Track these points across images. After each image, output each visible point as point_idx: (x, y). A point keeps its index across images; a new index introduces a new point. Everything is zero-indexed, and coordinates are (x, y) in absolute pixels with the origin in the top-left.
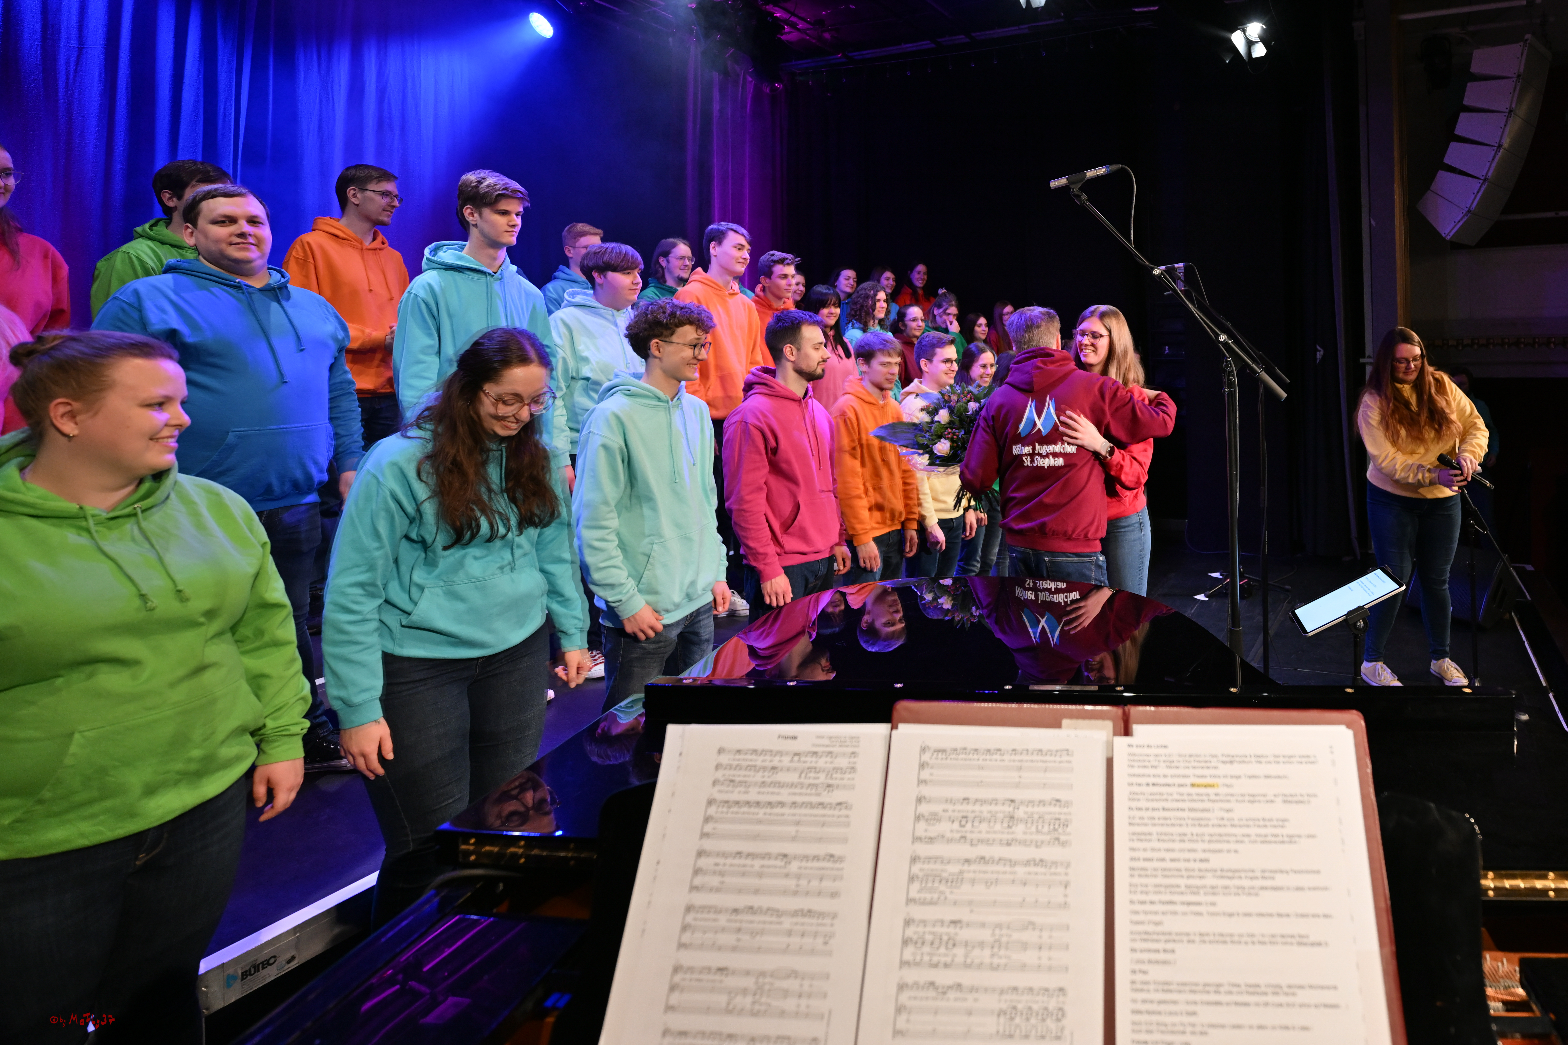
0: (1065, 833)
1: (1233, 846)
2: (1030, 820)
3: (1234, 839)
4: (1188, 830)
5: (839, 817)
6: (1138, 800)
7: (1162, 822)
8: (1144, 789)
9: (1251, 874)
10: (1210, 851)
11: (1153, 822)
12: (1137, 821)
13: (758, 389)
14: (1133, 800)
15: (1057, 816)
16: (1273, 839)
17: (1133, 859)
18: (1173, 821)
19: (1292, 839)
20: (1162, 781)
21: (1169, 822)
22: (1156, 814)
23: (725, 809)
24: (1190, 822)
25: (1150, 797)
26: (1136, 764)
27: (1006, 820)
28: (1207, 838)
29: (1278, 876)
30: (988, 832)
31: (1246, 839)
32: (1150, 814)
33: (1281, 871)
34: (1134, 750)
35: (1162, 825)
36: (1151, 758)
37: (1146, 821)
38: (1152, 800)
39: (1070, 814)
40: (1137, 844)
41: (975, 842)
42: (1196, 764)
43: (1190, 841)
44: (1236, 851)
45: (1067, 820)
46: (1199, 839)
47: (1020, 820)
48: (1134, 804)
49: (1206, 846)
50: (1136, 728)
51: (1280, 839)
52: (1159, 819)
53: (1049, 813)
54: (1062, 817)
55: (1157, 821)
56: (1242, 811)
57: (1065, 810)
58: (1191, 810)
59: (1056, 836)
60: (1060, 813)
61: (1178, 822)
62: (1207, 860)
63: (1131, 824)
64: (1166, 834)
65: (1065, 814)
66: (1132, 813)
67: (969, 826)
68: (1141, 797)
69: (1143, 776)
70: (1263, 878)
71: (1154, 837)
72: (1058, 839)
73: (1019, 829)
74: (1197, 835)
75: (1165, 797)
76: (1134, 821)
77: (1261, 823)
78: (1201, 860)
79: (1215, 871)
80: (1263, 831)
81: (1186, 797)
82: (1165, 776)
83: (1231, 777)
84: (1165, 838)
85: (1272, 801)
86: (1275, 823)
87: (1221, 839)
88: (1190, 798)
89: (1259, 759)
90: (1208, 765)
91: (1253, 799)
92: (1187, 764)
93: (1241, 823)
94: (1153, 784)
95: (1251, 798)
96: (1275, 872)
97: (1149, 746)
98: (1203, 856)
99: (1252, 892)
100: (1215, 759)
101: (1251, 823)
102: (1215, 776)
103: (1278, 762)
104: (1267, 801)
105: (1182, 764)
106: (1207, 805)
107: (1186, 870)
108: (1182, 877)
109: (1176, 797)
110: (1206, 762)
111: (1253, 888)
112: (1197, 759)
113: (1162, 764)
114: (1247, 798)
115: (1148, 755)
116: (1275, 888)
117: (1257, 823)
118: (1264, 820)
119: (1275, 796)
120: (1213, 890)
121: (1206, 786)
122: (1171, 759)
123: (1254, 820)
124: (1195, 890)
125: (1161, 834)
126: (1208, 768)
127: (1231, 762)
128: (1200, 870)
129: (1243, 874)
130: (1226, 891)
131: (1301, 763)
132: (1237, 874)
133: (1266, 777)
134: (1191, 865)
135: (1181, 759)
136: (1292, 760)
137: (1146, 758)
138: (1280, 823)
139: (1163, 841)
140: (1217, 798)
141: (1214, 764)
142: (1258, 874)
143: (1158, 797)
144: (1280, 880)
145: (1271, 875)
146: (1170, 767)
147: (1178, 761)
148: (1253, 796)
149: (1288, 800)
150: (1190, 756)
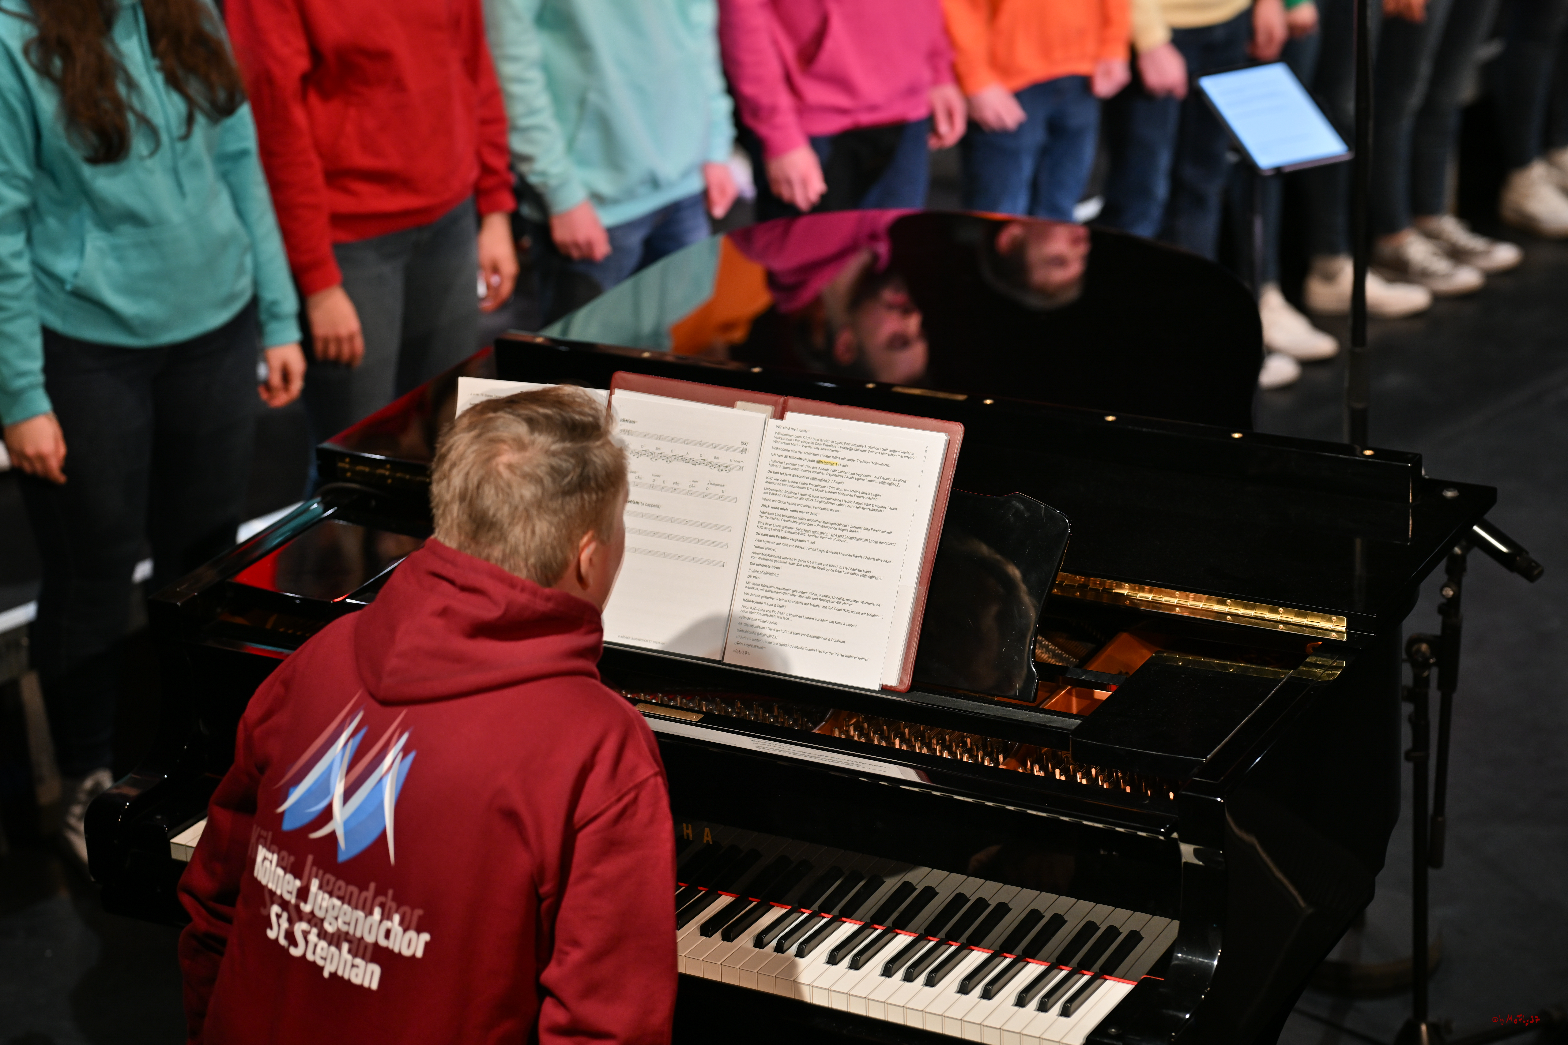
1: (836, 507)
3: (839, 503)
4: (808, 492)
6: (776, 466)
7: (790, 484)
8: (782, 459)
9: (844, 528)
10: (819, 508)
11: (784, 483)
12: (773, 481)
14: (773, 466)
16: (866, 507)
17: (764, 506)
18: (799, 485)
19: (879, 508)
20: (797, 455)
21: (795, 485)
22: (788, 478)
24: (810, 487)
25: (786, 466)
26: (781, 440)
28: (820, 499)
29: (862, 531)
31: (847, 504)
32: (783, 477)
33: (865, 529)
34: (781, 430)
35: (790, 486)
36: (793, 438)
37: (779, 482)
38: (787, 468)
40: (769, 496)
42: (825, 447)
43: (808, 500)
44: (837, 511)
46: (814, 499)
48: (773, 469)
49: (817, 505)
50: (789, 415)
51: (871, 507)
52: (789, 482)
55: (787, 483)
56: (850, 484)
58: (813, 478)
61: (802, 486)
62: (816, 514)
63: (767, 482)
64: (791, 493)
66: (770, 475)
68: (780, 464)
69: (784, 450)
70: (851, 531)
71: (783, 493)
74: (813, 496)
75: (797, 467)
76: (770, 481)
77: (861, 495)
78: (812, 514)
79: (820, 522)
80: (860, 500)
81: (811, 469)
82: (801, 452)
83: (848, 460)
84: (790, 495)
85: (873, 481)
86: (870, 496)
87: (829, 501)
88: (814, 470)
89: (872, 449)
90: (834, 449)
91: (860, 477)
92: (818, 446)
93: (846, 493)
94: (790, 457)
95: (858, 477)
96: (861, 528)
97: (792, 429)
98: (814, 511)
99: (841, 539)
100: (839, 445)
101: (853, 494)
102: (836, 458)
103: (885, 454)
104: (869, 481)
105: (814, 446)
106: (825, 477)
107: (800, 518)
108: (797, 522)
109: (804, 468)
110: (832, 446)
111: (843, 536)
112: (826, 443)
113: (800, 443)
114: (855, 476)
115: (791, 436)
116: (858, 539)
117: (857, 494)
118: (863, 493)
119: (875, 477)
120: (815, 534)
121: (828, 464)
122: (806, 440)
123: (856, 492)
124: (802, 532)
125: (788, 492)
126: (833, 451)
127: (850, 449)
128: (809, 520)
129: (838, 527)
130: (823, 536)
131: (902, 457)
132: (834, 526)
133: (873, 463)
134: (804, 516)
135: (814, 442)
136: (895, 453)
137: (789, 437)
138: (874, 497)
139: (789, 497)
140: (834, 473)
141: (837, 449)
142: (849, 528)
143: (791, 466)
144: (862, 534)
145: (857, 530)
146: (806, 447)
147: (812, 443)
148: (860, 475)
149: (885, 481)
150: (822, 440)
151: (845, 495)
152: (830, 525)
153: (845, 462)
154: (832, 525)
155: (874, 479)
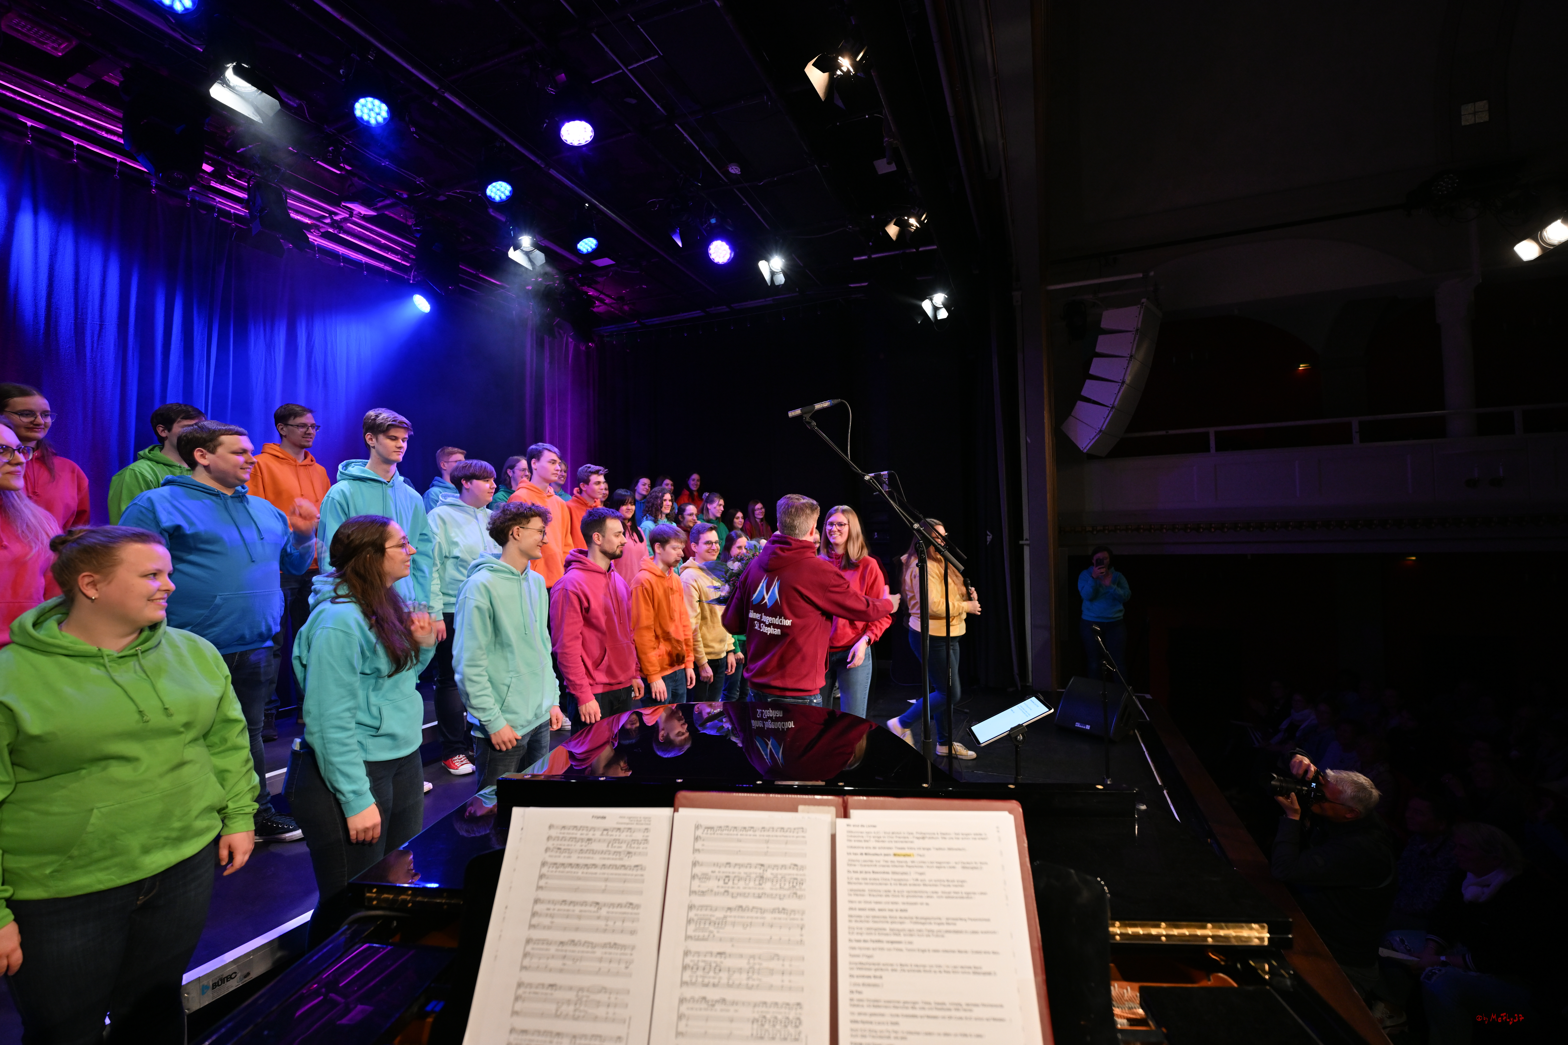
0: (801, 889)
1: (925, 900)
2: (775, 880)
3: (926, 895)
4: (891, 888)
5: (636, 875)
6: (855, 865)
7: (872, 881)
8: (859, 857)
9: (938, 921)
10: (908, 903)
11: (866, 881)
12: (854, 881)
13: (574, 565)
14: (851, 865)
15: (795, 877)
16: (955, 895)
17: (851, 909)
18: (880, 882)
19: (968, 895)
20: (872, 851)
21: (877, 882)
22: (868, 876)
23: (554, 869)
24: (893, 882)
25: (864, 863)
26: (853, 839)
27: (758, 879)
28: (905, 894)
29: (959, 923)
30: (745, 888)
31: (935, 895)
32: (863, 876)
33: (961, 919)
34: (851, 829)
35: (872, 884)
36: (864, 835)
37: (860, 881)
38: (865, 866)
39: (804, 875)
40: (854, 898)
41: (735, 895)
42: (897, 839)
43: (893, 896)
44: (927, 904)
45: (802, 880)
46: (900, 894)
47: (768, 879)
48: (852, 869)
49: (905, 900)
50: (853, 813)
51: (960, 895)
52: (870, 879)
53: (789, 874)
54: (799, 878)
55: (868, 881)
56: (931, 874)
57: (801, 872)
58: (894, 873)
59: (795, 891)
60: (797, 875)
61: (884, 882)
62: (906, 911)
63: (849, 883)
64: (875, 891)
65: (801, 875)
66: (850, 875)
67: (730, 883)
68: (857, 863)
69: (859, 847)
70: (948, 924)
71: (867, 893)
72: (795, 894)
73: (767, 886)
74: (898, 892)
75: (874, 863)
76: (851, 881)
77: (946, 883)
78: (901, 910)
79: (912, 918)
80: (947, 889)
81: (890, 864)
82: (874, 848)
83: (924, 849)
84: (874, 893)
85: (954, 867)
86: (956, 883)
87: (916, 894)
88: (893, 864)
89: (944, 836)
90: (907, 840)
91: (940, 865)
92: (891, 839)
93: (931, 883)
94: (866, 854)
95: (938, 865)
96: (956, 919)
97: (862, 826)
98: (903, 907)
99: (939, 934)
100: (911, 836)
101: (938, 883)
102: (911, 848)
103: (958, 839)
104: (950, 867)
105: (887, 839)
106: (905, 870)
107: (890, 917)
108: (887, 922)
109: (882, 863)
110: (905, 838)
111: (940, 931)
112: (898, 835)
113: (872, 839)
114: (935, 865)
115: (862, 833)
116: (956, 932)
117: (943, 883)
118: (948, 881)
119: (956, 863)
120: (911, 932)
121: (904, 856)
122: (878, 835)
123: (940, 881)
124: (897, 932)
125: (872, 891)
126: (906, 842)
127: (923, 838)
128: (901, 918)
129: (932, 921)
130: (920, 933)
131: (975, 839)
132: (928, 921)
133: (950, 849)
134: (894, 914)
135: (886, 835)
136: (969, 836)
137: (860, 835)
138: (960, 884)
139: (873, 896)
140: (913, 864)
141: (910, 840)
142: (944, 921)
143: (869, 863)
144: (960, 926)
145: (954, 922)
146: (878, 841)
147: (884, 837)
148: (940, 863)
149: (966, 866)
150: (893, 833)
151: (930, 885)
152: (923, 921)
153: (921, 852)
154: (926, 920)
155: (954, 865)
